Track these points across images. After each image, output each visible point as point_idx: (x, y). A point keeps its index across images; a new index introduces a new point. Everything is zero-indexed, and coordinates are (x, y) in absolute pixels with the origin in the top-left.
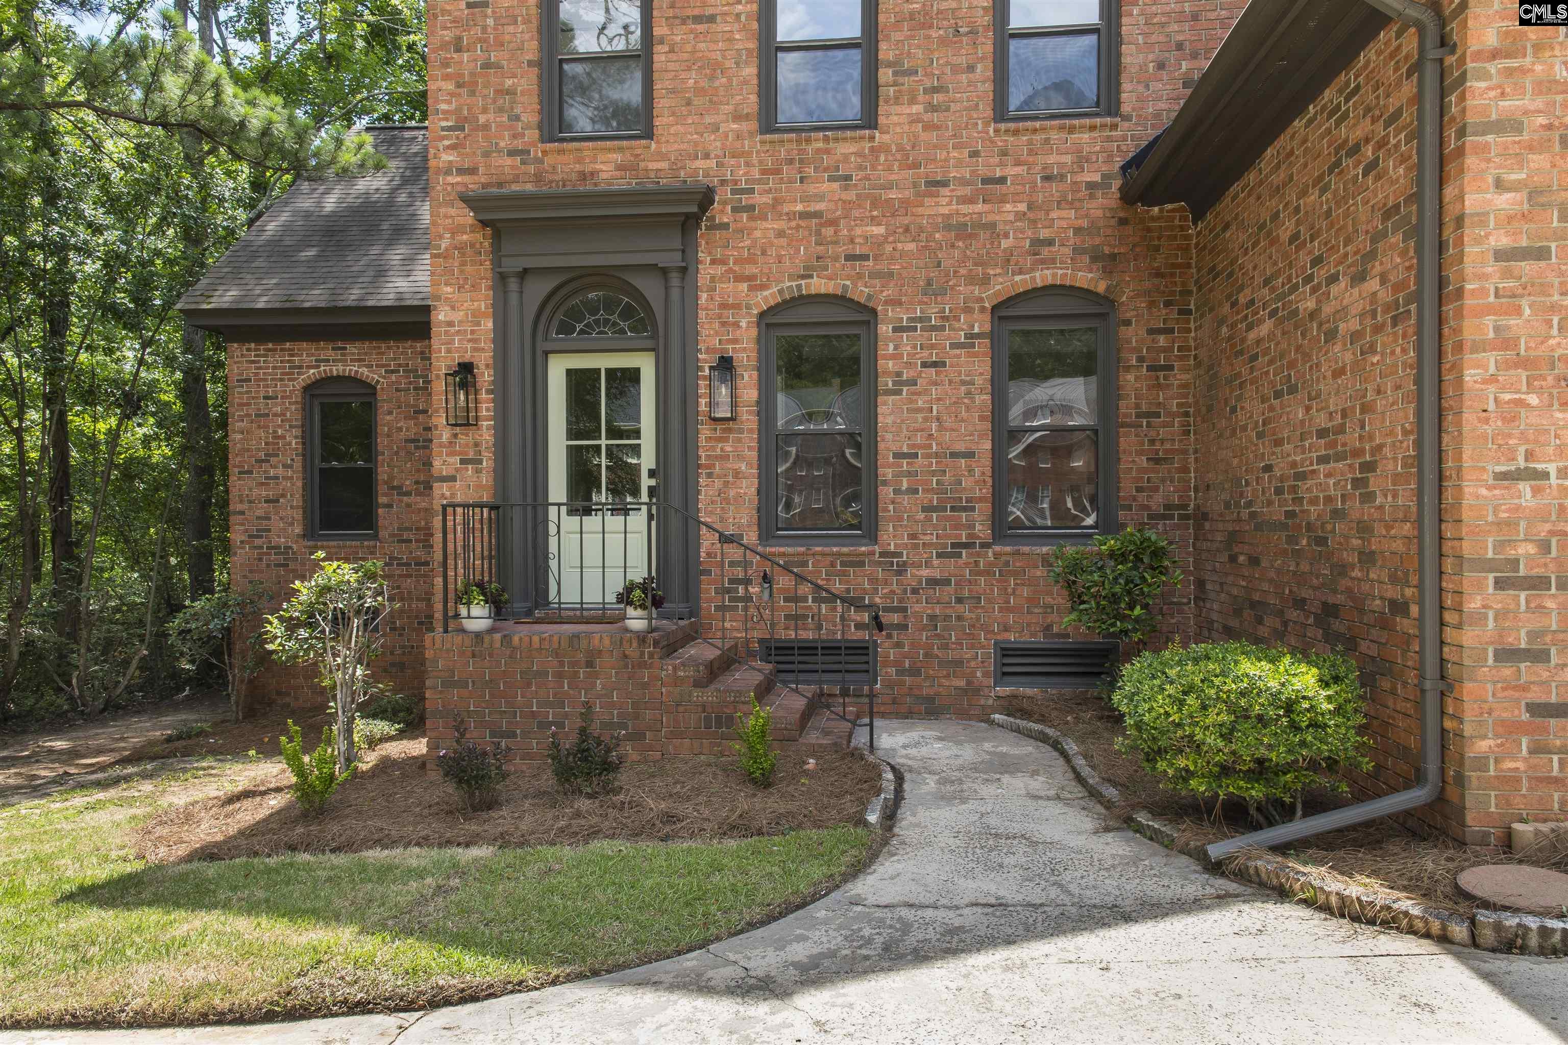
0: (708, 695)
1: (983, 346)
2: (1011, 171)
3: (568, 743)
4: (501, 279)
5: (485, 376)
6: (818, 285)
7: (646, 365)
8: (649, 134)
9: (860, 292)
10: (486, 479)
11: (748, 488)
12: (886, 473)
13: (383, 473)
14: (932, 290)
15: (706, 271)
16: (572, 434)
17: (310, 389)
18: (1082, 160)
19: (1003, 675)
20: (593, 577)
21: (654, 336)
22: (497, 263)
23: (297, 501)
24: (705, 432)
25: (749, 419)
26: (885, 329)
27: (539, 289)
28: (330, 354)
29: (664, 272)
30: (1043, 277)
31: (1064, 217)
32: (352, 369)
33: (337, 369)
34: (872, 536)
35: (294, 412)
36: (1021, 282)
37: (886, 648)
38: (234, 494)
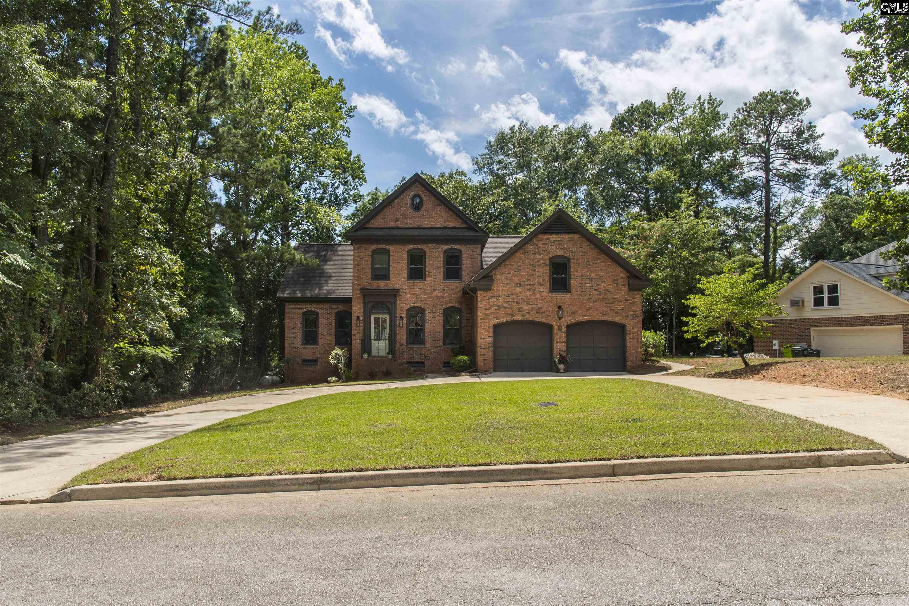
0: (401, 367)
1: (442, 315)
2: (446, 289)
3: (385, 371)
4: (364, 303)
5: (361, 318)
6: (416, 305)
7: (387, 317)
8: (389, 280)
9: (423, 306)
10: (361, 335)
11: (405, 337)
12: (426, 335)
13: (320, 331)
14: (434, 306)
15: (398, 302)
16: (375, 327)
17: (304, 314)
18: (456, 287)
19: (445, 367)
20: (384, 351)
21: (389, 312)
22: (364, 300)
23: (300, 337)
24: (398, 328)
25: (405, 326)
26: (427, 312)
27: (370, 305)
28: (308, 306)
29: (392, 303)
30: (451, 305)
31: (454, 296)
32: (314, 309)
33: (310, 309)
34: (424, 345)
35: (300, 318)
36: (448, 306)
37: (426, 362)
38: (286, 335)
